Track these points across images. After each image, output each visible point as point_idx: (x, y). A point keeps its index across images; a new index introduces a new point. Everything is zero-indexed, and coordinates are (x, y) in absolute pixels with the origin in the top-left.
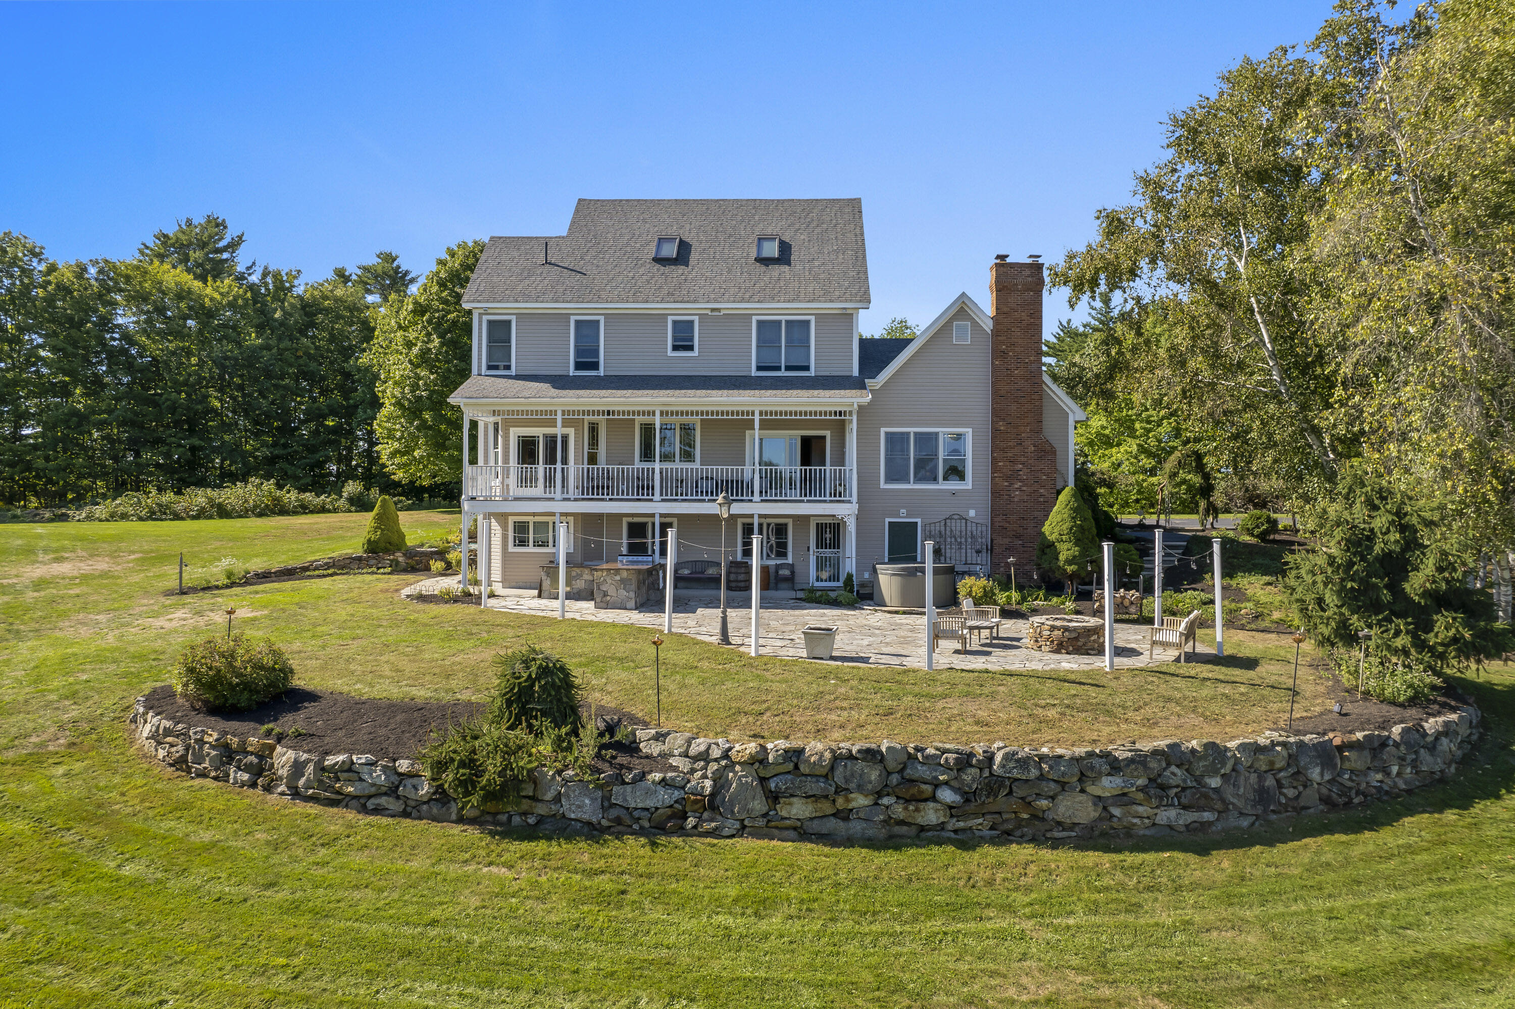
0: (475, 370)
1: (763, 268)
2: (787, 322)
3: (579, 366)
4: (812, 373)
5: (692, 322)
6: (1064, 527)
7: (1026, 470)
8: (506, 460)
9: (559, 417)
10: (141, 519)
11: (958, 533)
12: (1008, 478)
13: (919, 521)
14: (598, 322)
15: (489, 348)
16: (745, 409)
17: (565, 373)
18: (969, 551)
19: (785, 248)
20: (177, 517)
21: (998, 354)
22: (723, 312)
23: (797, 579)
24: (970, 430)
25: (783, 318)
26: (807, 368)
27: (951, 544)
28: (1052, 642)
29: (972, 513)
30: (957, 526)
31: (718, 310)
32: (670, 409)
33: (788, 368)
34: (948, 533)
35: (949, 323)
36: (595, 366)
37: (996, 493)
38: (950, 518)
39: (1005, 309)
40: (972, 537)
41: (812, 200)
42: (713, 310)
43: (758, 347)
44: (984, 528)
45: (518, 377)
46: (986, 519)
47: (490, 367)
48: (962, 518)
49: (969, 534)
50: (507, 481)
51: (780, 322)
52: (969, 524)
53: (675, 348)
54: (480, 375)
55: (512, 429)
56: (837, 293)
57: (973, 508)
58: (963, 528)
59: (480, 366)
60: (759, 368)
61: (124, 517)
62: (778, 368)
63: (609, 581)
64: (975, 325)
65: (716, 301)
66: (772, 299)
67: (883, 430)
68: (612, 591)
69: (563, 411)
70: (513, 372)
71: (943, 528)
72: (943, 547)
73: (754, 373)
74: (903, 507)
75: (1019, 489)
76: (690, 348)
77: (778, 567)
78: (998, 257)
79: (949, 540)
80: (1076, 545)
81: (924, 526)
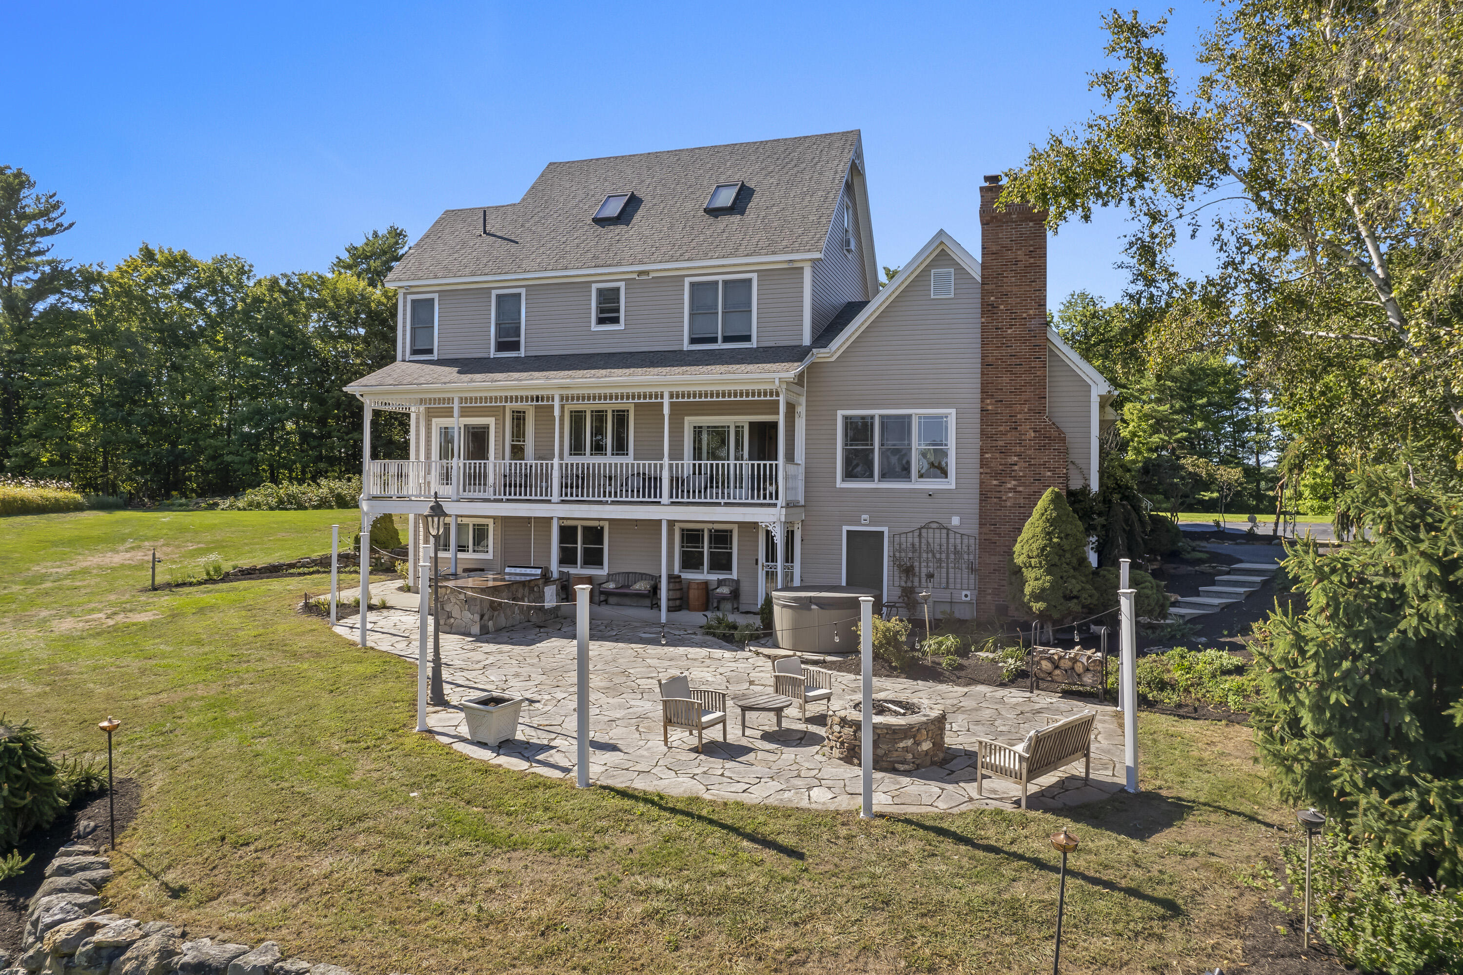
0: (399, 356)
1: (712, 220)
2: (725, 282)
3: (501, 346)
4: (754, 344)
5: (617, 290)
6: (1035, 546)
7: (1022, 464)
8: (428, 456)
9: (456, 406)
10: (271, 509)
11: (937, 548)
12: (997, 475)
13: (885, 529)
14: (520, 295)
15: (413, 329)
16: (653, 390)
17: (485, 355)
18: (951, 571)
19: (744, 194)
20: (301, 507)
21: (988, 309)
22: (652, 275)
23: (744, 598)
24: (953, 411)
25: (720, 278)
26: (748, 338)
27: (927, 561)
28: (842, 743)
29: (956, 521)
30: (935, 538)
31: (647, 273)
32: (570, 392)
33: (726, 339)
34: (924, 547)
35: (926, 271)
36: (515, 346)
37: (984, 496)
38: (926, 527)
39: (994, 248)
40: (956, 552)
41: (800, 138)
42: (640, 273)
43: (692, 315)
44: (972, 541)
45: (440, 362)
46: (973, 528)
47: (415, 352)
48: (941, 527)
49: (952, 548)
50: (428, 478)
51: (716, 283)
52: (952, 535)
53: (601, 321)
54: (404, 361)
55: (434, 420)
56: (784, 243)
57: (956, 514)
58: (944, 541)
59: (404, 352)
60: (693, 341)
61: (258, 506)
62: (714, 340)
63: (453, 600)
64: (960, 270)
65: (641, 262)
66: (706, 256)
67: (840, 413)
68: (456, 613)
69: (461, 398)
70: (435, 357)
71: (917, 540)
72: (917, 564)
73: (686, 346)
74: (865, 512)
75: (1014, 490)
76: (616, 320)
77: (720, 583)
78: (987, 179)
79: (924, 555)
80: (1048, 572)
81: (893, 537)
